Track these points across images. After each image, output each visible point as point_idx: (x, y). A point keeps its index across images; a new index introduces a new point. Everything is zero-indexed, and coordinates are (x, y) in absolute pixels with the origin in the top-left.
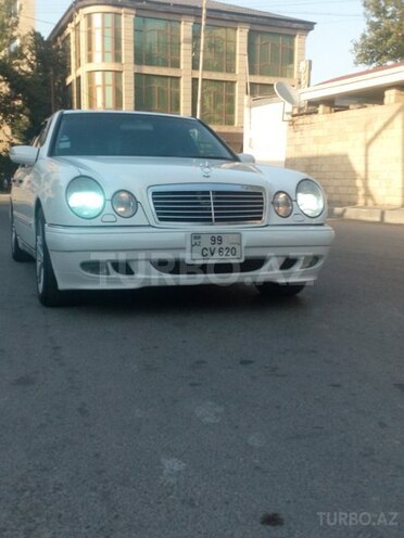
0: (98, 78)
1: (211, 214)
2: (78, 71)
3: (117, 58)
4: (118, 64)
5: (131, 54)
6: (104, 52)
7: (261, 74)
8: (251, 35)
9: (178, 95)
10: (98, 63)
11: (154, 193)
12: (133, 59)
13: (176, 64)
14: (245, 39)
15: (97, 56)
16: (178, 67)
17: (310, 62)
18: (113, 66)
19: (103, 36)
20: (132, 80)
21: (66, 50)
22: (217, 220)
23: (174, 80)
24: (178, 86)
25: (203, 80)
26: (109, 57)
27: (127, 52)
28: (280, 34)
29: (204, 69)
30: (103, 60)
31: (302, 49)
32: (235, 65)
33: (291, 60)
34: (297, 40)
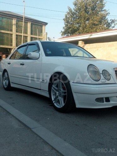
7: (34, 35)
8: (32, 24)
9: (12, 39)
13: (11, 31)
14: (30, 26)
17: (47, 33)
24: (12, 36)
25: (23, 36)
28: (39, 25)
29: (24, 33)
31: (45, 29)
32: (27, 32)
33: (42, 32)
34: (43, 27)
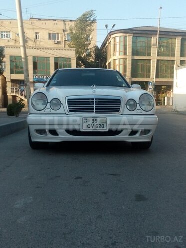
0: (117, 62)
1: (94, 109)
2: (110, 60)
3: (125, 54)
4: (125, 56)
5: (131, 52)
6: (120, 52)
8: (183, 41)
9: (150, 67)
10: (118, 56)
11: (69, 100)
12: (131, 54)
13: (149, 55)
14: (180, 43)
15: (118, 54)
16: (150, 56)
18: (123, 57)
19: (120, 45)
20: (131, 62)
21: (106, 52)
22: (96, 112)
23: (148, 61)
24: (150, 63)
26: (122, 53)
27: (129, 51)
30: (120, 55)
32: (175, 53)
